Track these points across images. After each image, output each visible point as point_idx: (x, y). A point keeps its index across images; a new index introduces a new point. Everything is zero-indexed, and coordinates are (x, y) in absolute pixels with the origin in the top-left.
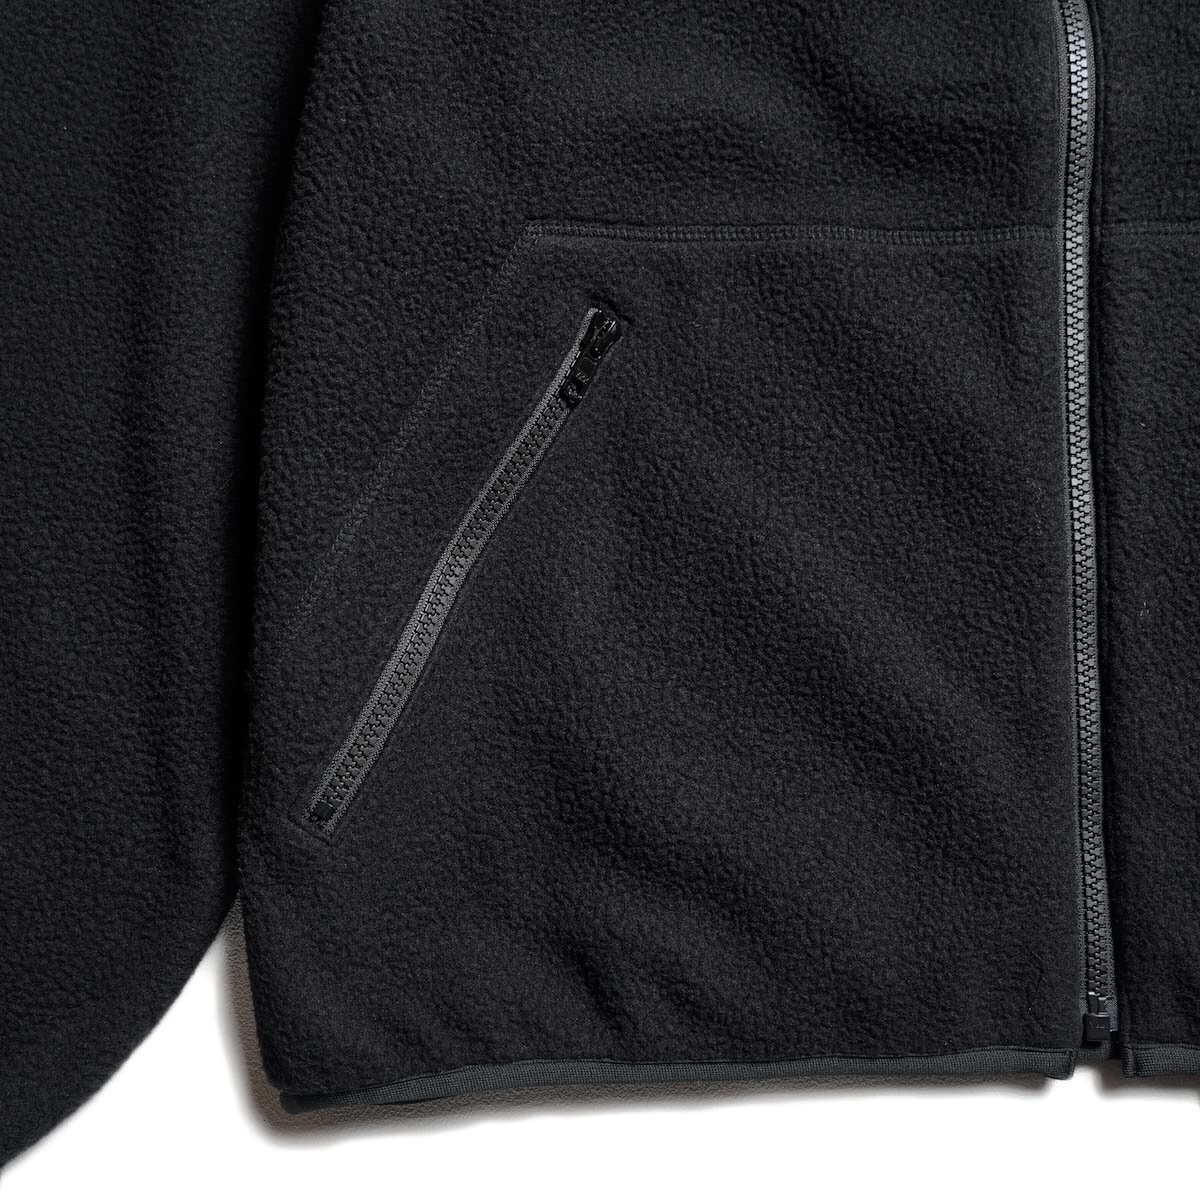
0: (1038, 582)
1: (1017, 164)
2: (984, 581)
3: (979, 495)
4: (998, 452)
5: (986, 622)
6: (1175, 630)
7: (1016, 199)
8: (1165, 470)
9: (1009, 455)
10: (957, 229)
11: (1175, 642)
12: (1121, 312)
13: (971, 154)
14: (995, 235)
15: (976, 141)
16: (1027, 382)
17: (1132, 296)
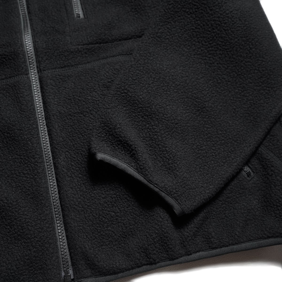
0: (33, 160)
1: (15, 61)
2: (20, 163)
3: (15, 141)
4: (18, 130)
5: (22, 173)
6: (72, 165)
7: (16, 70)
8: (64, 126)
9: (21, 130)
10: (3, 79)
11: (73, 169)
12: (47, 91)
13: (4, 61)
14: (13, 79)
15: (4, 58)
16: (24, 112)
17: (49, 87)
